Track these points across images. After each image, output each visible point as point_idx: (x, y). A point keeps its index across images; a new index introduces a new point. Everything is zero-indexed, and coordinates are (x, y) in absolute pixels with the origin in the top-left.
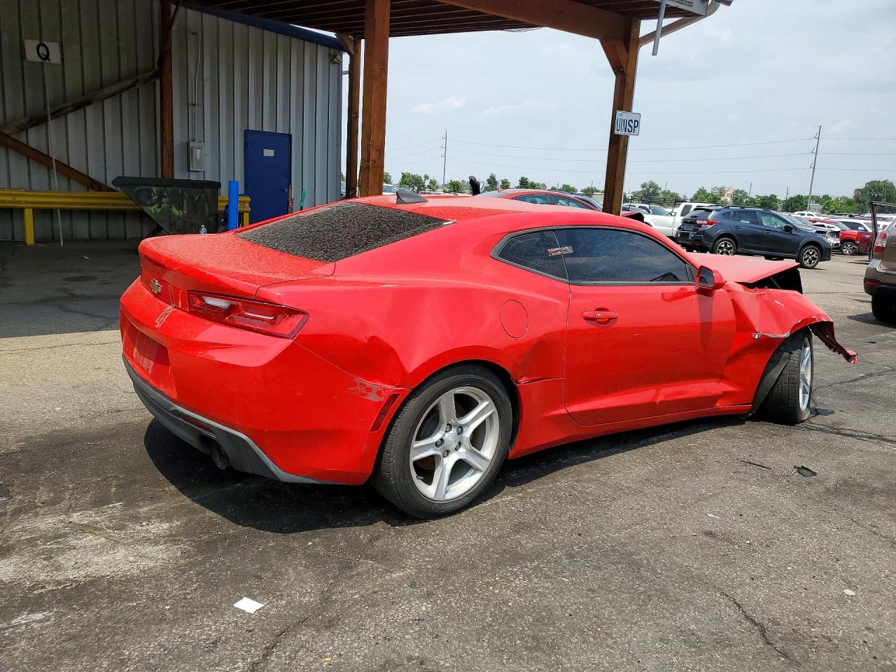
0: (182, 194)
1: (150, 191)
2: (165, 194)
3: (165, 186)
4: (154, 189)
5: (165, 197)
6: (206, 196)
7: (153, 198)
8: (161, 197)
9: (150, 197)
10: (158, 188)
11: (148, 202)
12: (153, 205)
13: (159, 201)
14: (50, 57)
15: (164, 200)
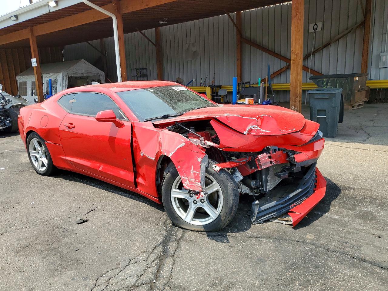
0: (337, 81)
1: (323, 81)
2: (329, 81)
3: (329, 78)
4: (325, 80)
5: (329, 83)
6: (348, 81)
7: (324, 84)
8: (327, 83)
9: (323, 83)
10: (326, 79)
11: (322, 86)
12: (324, 87)
13: (327, 85)
14: (317, 29)
15: (328, 84)
